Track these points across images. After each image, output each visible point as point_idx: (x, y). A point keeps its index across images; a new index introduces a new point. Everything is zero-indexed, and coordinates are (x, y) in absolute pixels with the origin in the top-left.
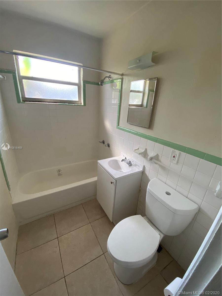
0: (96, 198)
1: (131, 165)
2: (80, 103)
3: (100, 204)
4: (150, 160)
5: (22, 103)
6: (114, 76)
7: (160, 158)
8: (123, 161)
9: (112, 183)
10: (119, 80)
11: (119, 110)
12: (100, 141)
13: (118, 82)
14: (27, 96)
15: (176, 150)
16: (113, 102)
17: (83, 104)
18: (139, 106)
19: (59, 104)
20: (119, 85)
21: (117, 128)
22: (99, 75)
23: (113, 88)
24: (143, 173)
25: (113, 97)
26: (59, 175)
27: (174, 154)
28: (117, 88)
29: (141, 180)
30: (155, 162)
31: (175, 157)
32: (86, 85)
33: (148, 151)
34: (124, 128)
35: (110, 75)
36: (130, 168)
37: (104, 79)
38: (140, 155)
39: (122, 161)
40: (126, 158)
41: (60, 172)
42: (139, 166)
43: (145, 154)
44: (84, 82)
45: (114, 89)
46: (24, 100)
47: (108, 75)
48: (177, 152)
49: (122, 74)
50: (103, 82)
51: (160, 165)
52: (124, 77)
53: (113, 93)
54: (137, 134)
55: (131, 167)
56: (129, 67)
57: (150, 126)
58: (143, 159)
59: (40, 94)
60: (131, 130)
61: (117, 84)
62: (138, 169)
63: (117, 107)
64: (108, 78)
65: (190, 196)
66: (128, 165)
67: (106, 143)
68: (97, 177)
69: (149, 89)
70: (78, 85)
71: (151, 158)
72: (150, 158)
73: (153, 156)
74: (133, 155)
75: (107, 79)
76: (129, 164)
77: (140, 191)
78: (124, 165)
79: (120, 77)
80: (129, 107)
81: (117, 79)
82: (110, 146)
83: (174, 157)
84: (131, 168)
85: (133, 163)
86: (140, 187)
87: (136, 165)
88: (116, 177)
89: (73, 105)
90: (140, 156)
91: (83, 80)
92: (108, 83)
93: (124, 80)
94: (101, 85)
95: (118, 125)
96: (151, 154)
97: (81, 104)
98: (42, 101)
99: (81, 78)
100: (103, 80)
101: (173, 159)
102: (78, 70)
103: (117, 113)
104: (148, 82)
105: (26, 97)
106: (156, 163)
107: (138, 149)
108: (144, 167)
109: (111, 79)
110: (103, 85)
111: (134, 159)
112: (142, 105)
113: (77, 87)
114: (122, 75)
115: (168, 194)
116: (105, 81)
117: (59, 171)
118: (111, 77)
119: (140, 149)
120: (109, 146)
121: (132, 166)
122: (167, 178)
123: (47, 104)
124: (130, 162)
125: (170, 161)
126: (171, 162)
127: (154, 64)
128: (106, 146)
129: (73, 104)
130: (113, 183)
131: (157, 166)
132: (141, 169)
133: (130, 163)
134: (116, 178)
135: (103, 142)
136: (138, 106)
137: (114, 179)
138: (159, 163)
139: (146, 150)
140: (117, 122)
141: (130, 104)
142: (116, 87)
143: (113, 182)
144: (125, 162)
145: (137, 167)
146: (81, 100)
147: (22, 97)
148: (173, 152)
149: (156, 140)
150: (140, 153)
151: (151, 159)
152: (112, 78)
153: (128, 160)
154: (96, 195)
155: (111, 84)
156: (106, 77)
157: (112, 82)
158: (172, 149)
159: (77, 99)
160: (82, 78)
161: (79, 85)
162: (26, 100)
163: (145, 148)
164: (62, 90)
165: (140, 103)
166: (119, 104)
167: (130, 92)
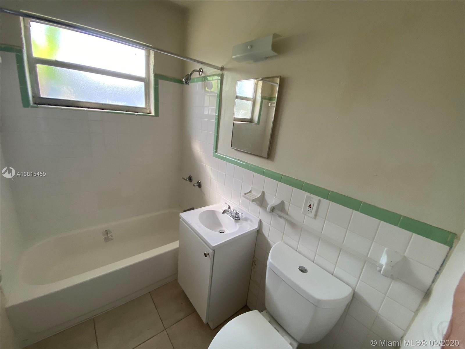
0: (177, 279)
1: (238, 218)
2: (148, 112)
3: (183, 292)
4: (270, 212)
5: (32, 107)
6: (208, 70)
7: (286, 207)
8: (225, 213)
9: (206, 255)
10: (216, 77)
11: (216, 127)
12: (184, 177)
13: (214, 80)
14: (43, 94)
15: (312, 196)
16: (206, 113)
17: (153, 114)
18: (248, 121)
19: (107, 112)
20: (217, 85)
21: (213, 156)
22: (183, 66)
23: (207, 89)
24: (259, 232)
25: (206, 104)
26: (107, 239)
27: (309, 201)
28: (212, 90)
29: (256, 244)
30: (278, 214)
31: (312, 207)
32: (160, 81)
33: (267, 197)
34: (226, 157)
35: (201, 68)
36: (237, 224)
37: (191, 74)
38: (253, 202)
39: (223, 213)
40: (229, 208)
41: (109, 235)
42: (251, 221)
43: (261, 201)
44: (156, 76)
45: (208, 91)
46: (37, 102)
47: (198, 67)
48: (315, 199)
49: (221, 67)
50: (189, 79)
51: (286, 220)
52: (225, 73)
53: (207, 98)
54: (247, 166)
55: (238, 222)
56: (233, 57)
57: (270, 155)
58: (258, 208)
59: (70, 91)
60: (237, 160)
61: (213, 84)
62: (250, 227)
63: (214, 121)
64: (198, 73)
65: (337, 271)
66: (234, 220)
67: (195, 181)
68: (178, 242)
69: (262, 96)
70: (145, 81)
71: (273, 208)
72: (271, 207)
73: (276, 205)
74: (240, 201)
75: (196, 75)
76: (235, 217)
77: (254, 263)
78: (227, 220)
79: (219, 72)
80: (235, 122)
81: (213, 75)
82: (202, 185)
83: (310, 206)
84: (239, 225)
85: (242, 216)
86: (254, 255)
87: (246, 219)
88: (214, 243)
89: (134, 114)
90: (254, 204)
91: (154, 73)
92: (197, 81)
93: (225, 77)
94: (186, 83)
95: (216, 151)
96: (272, 201)
97: (150, 113)
98: (73, 105)
99: (150, 70)
100: (189, 75)
101: (308, 210)
102: (145, 55)
103: (214, 131)
104: (260, 83)
105: (42, 96)
106: (280, 217)
107: (250, 192)
108: (260, 223)
109: (203, 75)
110: (190, 84)
111: (242, 209)
112: (251, 121)
113: (142, 84)
114: (222, 69)
115: (303, 270)
116: (192, 77)
117: (107, 232)
118: (202, 72)
119: (252, 192)
120: (199, 185)
121: (240, 221)
122: (299, 242)
123: (84, 110)
124: (237, 214)
125: (303, 213)
126: (305, 215)
127: (276, 54)
128: (194, 186)
129: (136, 113)
130: (208, 256)
131: (282, 221)
132: (256, 227)
133: (237, 216)
134: (213, 247)
135: (190, 179)
136: (245, 121)
137: (211, 249)
138: (285, 216)
139: (263, 193)
140: (213, 145)
141: (235, 117)
142: (211, 88)
143: (208, 254)
144: (228, 214)
145: (249, 222)
146: (149, 106)
147: (33, 97)
148: (308, 198)
149: (280, 178)
150: (253, 200)
151: (273, 210)
152: (204, 73)
153: (233, 210)
154: (177, 273)
155: (204, 82)
156: (195, 71)
157: (205, 79)
158: (307, 194)
159: (143, 105)
160: (153, 69)
161: (148, 81)
162: (40, 101)
163: (262, 191)
164: (115, 88)
165: (249, 117)
166: (217, 117)
167: (235, 98)
